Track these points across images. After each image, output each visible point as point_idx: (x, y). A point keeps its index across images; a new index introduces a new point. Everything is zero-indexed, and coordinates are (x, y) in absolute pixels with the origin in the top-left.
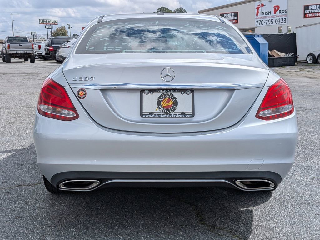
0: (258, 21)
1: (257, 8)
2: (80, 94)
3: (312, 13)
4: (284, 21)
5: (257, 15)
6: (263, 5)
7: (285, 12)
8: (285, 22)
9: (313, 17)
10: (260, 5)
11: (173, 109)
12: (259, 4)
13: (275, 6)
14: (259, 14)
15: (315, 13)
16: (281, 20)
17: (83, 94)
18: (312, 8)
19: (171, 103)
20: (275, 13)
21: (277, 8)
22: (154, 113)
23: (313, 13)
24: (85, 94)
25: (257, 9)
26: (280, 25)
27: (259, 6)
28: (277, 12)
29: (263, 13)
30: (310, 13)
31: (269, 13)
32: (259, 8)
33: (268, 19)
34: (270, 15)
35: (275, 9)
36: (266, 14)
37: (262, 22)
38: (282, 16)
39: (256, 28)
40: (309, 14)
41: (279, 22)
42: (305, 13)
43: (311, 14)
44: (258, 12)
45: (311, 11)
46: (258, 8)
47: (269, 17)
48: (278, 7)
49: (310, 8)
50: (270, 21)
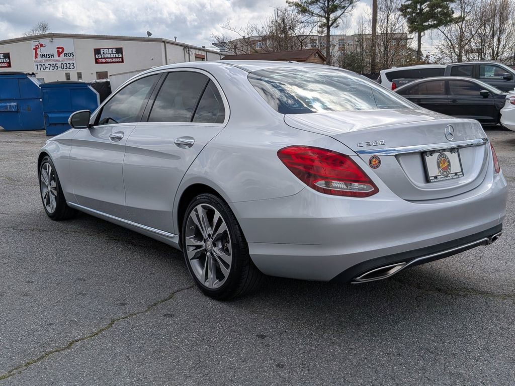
0: (37, 65)
1: (34, 49)
2: (373, 163)
3: (104, 58)
4: (71, 67)
5: (36, 57)
6: (42, 46)
7: (72, 55)
8: (73, 67)
9: (106, 63)
10: (38, 45)
11: (449, 170)
12: (37, 43)
13: (58, 48)
14: (39, 56)
15: (108, 58)
16: (68, 65)
17: (376, 163)
18: (104, 53)
19: (447, 164)
20: (59, 56)
21: (61, 50)
22: (438, 177)
23: (106, 58)
24: (380, 162)
25: (34, 51)
26: (68, 71)
27: (37, 47)
28: (62, 55)
29: (44, 56)
30: (102, 58)
31: (51, 55)
32: (38, 48)
33: (51, 63)
34: (52, 58)
35: (58, 51)
36: (48, 56)
37: (43, 67)
38: (69, 60)
39: (37, 74)
40: (102, 60)
41: (66, 67)
42: (97, 57)
43: (104, 60)
44: (36, 54)
45: (103, 55)
46: (36, 49)
47: (52, 61)
48: (63, 49)
49: (102, 53)
50: (54, 66)
